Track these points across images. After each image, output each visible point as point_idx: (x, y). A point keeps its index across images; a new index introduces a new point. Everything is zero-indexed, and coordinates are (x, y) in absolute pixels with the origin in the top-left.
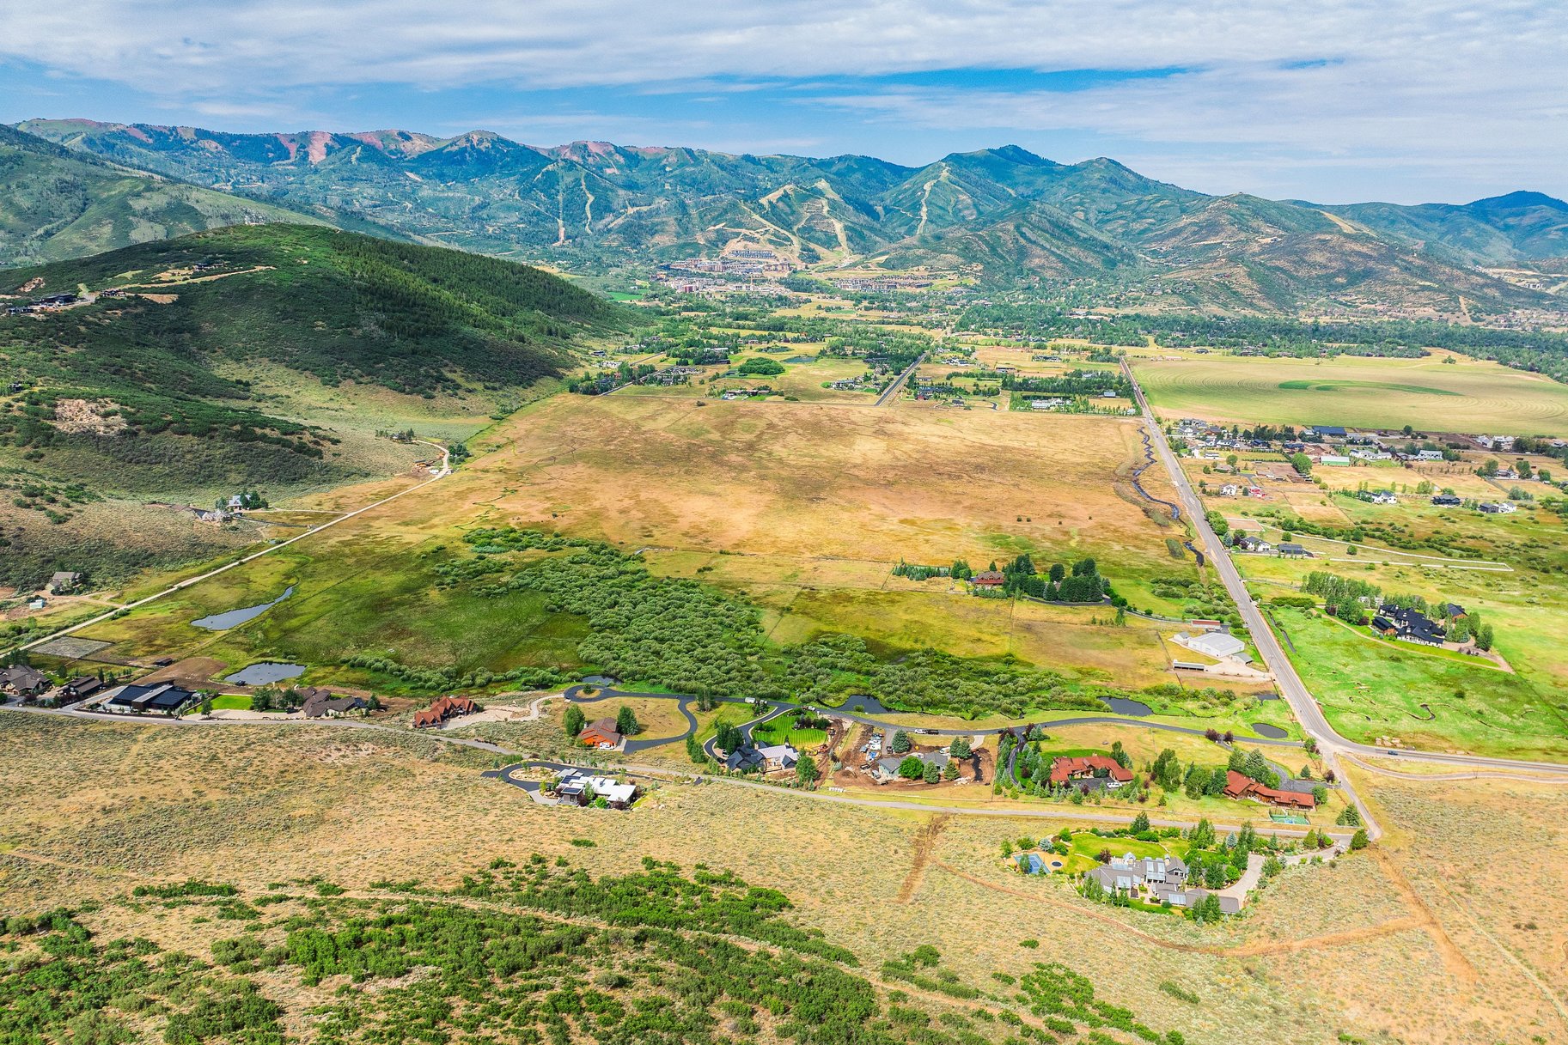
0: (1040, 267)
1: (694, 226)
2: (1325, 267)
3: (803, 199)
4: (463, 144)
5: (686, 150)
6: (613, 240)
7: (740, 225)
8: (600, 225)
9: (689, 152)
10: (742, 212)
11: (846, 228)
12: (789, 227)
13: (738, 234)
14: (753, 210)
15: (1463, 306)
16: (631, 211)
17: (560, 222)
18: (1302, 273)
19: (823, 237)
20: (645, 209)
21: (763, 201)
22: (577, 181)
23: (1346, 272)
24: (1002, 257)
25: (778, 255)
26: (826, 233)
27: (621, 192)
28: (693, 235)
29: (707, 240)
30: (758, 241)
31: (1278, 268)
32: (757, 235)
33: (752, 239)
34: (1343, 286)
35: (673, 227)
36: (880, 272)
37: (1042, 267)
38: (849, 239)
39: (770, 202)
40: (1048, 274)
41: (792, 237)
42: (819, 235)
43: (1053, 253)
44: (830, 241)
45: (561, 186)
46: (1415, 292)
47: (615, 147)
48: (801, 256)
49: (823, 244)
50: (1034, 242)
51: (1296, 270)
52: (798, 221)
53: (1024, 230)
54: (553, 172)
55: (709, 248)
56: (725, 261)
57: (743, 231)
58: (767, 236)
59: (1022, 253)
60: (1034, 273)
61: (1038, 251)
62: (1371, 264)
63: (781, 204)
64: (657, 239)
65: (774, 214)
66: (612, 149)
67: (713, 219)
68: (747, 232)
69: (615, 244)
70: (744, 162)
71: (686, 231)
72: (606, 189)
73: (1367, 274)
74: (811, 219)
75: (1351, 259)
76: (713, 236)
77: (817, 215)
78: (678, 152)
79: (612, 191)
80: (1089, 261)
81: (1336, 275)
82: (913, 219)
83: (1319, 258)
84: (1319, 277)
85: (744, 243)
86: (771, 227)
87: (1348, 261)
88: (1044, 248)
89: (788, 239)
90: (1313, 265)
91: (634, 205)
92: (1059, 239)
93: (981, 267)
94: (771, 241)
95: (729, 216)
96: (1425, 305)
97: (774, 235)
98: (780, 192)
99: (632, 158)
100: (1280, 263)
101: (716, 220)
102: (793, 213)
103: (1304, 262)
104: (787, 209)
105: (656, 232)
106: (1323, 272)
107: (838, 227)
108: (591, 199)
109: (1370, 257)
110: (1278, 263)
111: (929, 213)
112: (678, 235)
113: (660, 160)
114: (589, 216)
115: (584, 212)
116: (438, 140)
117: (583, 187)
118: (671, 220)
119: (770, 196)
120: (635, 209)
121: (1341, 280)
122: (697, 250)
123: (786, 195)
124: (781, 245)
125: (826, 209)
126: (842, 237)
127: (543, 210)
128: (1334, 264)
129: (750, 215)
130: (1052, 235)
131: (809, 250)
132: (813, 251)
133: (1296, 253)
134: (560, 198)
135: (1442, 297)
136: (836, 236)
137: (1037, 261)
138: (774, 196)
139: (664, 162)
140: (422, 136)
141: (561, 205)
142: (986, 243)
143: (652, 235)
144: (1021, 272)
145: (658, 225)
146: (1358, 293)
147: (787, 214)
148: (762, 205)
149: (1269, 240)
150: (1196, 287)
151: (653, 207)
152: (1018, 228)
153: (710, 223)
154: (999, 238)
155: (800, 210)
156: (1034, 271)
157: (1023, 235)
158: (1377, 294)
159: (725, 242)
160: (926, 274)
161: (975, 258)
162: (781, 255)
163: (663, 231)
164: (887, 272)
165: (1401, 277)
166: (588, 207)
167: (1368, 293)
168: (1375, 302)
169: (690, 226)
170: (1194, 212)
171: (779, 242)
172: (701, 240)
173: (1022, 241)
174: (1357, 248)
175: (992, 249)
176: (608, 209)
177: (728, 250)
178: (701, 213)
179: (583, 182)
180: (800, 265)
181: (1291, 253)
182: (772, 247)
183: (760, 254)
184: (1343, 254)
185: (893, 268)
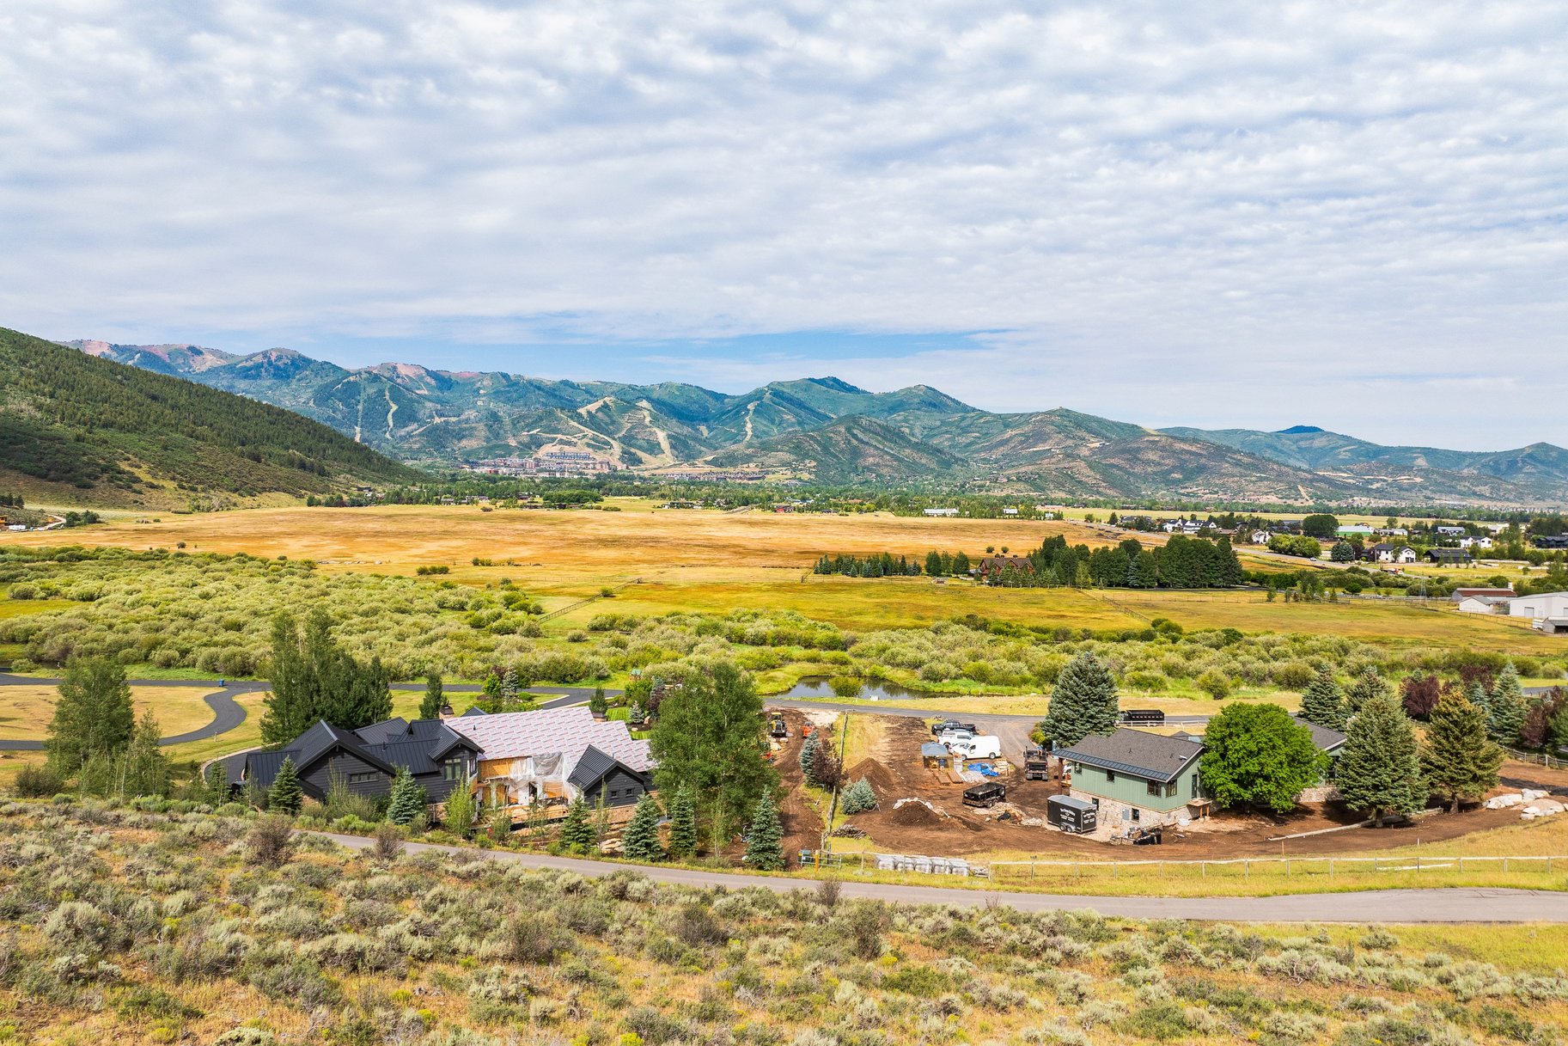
0: (875, 465)
1: (506, 432)
2: (1159, 464)
3: (624, 410)
4: (259, 359)
5: (502, 374)
6: (415, 443)
7: (556, 431)
8: (403, 432)
9: (505, 376)
10: (559, 420)
11: (669, 437)
12: (609, 434)
13: (554, 439)
14: (571, 417)
15: (1304, 494)
16: (437, 420)
17: (358, 429)
18: (1138, 470)
19: (646, 444)
20: (453, 419)
21: (582, 411)
22: (381, 393)
23: (1181, 468)
24: (836, 456)
25: (596, 457)
26: (648, 441)
27: (429, 404)
28: (506, 438)
29: (519, 443)
30: (575, 445)
31: (1113, 466)
32: (575, 440)
33: (569, 443)
34: (1180, 481)
35: (482, 432)
36: (707, 469)
37: (877, 465)
38: (673, 447)
39: (589, 412)
40: (884, 471)
41: (612, 442)
42: (641, 442)
43: (887, 453)
44: (654, 448)
45: (364, 396)
46: (1254, 482)
47: (427, 371)
48: (622, 459)
49: (645, 451)
50: (867, 443)
51: (1132, 467)
52: (619, 430)
53: (855, 431)
54: (355, 382)
55: (521, 450)
56: (538, 461)
57: (560, 436)
58: (585, 440)
59: (856, 453)
60: (870, 470)
61: (872, 451)
62: (1203, 461)
63: (600, 415)
64: (464, 443)
65: (592, 422)
66: (423, 372)
67: (527, 425)
68: (564, 437)
69: (417, 446)
70: (562, 386)
71: (497, 436)
72: (412, 401)
73: (1201, 469)
74: (633, 428)
75: (1183, 457)
76: (526, 440)
77: (641, 422)
78: (493, 376)
79: (418, 402)
80: (924, 461)
81: (1171, 471)
82: (737, 435)
83: (1152, 456)
84: (1155, 473)
85: (559, 447)
86: (590, 433)
87: (1180, 459)
88: (876, 448)
89: (608, 443)
90: (1148, 463)
91: (441, 416)
92: (890, 441)
93: (814, 464)
94: (589, 445)
95: (544, 422)
96: (1267, 494)
97: (593, 439)
98: (601, 403)
99: (444, 382)
100: (1115, 461)
101: (530, 426)
102: (613, 422)
103: (1138, 459)
104: (607, 419)
105: (464, 437)
106: (1158, 469)
107: (661, 436)
108: (394, 408)
109: (1201, 455)
110: (1112, 461)
111: (754, 429)
112: (488, 440)
113: (474, 383)
114: (391, 424)
115: (386, 420)
116: (233, 356)
117: (387, 398)
118: (481, 426)
119: (589, 407)
120: (443, 419)
121: (1177, 476)
122: (508, 451)
123: (606, 406)
124: (600, 448)
125: (648, 419)
126: (665, 445)
127: (339, 416)
128: (1167, 461)
129: (567, 423)
130: (884, 438)
131: (630, 453)
132: (634, 454)
133: (1129, 451)
134: (360, 407)
135: (1281, 486)
136: (659, 444)
137: (871, 460)
138: (593, 407)
139: (479, 385)
140: (214, 352)
141: (360, 414)
142: (819, 443)
143: (460, 440)
144: (855, 470)
145: (465, 430)
146: (1198, 485)
147: (606, 424)
148: (580, 415)
149: (1098, 445)
150: (1040, 476)
151: (463, 417)
152: (849, 430)
153: (523, 429)
154: (831, 438)
155: (622, 421)
156: (869, 469)
157: (855, 436)
158: (1216, 485)
159: (539, 446)
160: (757, 470)
161: (806, 456)
162: (599, 456)
163: (471, 436)
164: (715, 469)
165: (1237, 470)
166: (390, 416)
167: (1208, 485)
168: (1217, 493)
169: (502, 432)
170: (1018, 426)
171: (598, 446)
172: (513, 443)
173: (855, 442)
174: (1186, 447)
175: (825, 449)
176: (413, 418)
177: (542, 453)
178: (513, 420)
179: (387, 393)
180: (621, 467)
181: (1123, 451)
182: (591, 450)
183: (577, 456)
184: (1174, 452)
185: (721, 465)
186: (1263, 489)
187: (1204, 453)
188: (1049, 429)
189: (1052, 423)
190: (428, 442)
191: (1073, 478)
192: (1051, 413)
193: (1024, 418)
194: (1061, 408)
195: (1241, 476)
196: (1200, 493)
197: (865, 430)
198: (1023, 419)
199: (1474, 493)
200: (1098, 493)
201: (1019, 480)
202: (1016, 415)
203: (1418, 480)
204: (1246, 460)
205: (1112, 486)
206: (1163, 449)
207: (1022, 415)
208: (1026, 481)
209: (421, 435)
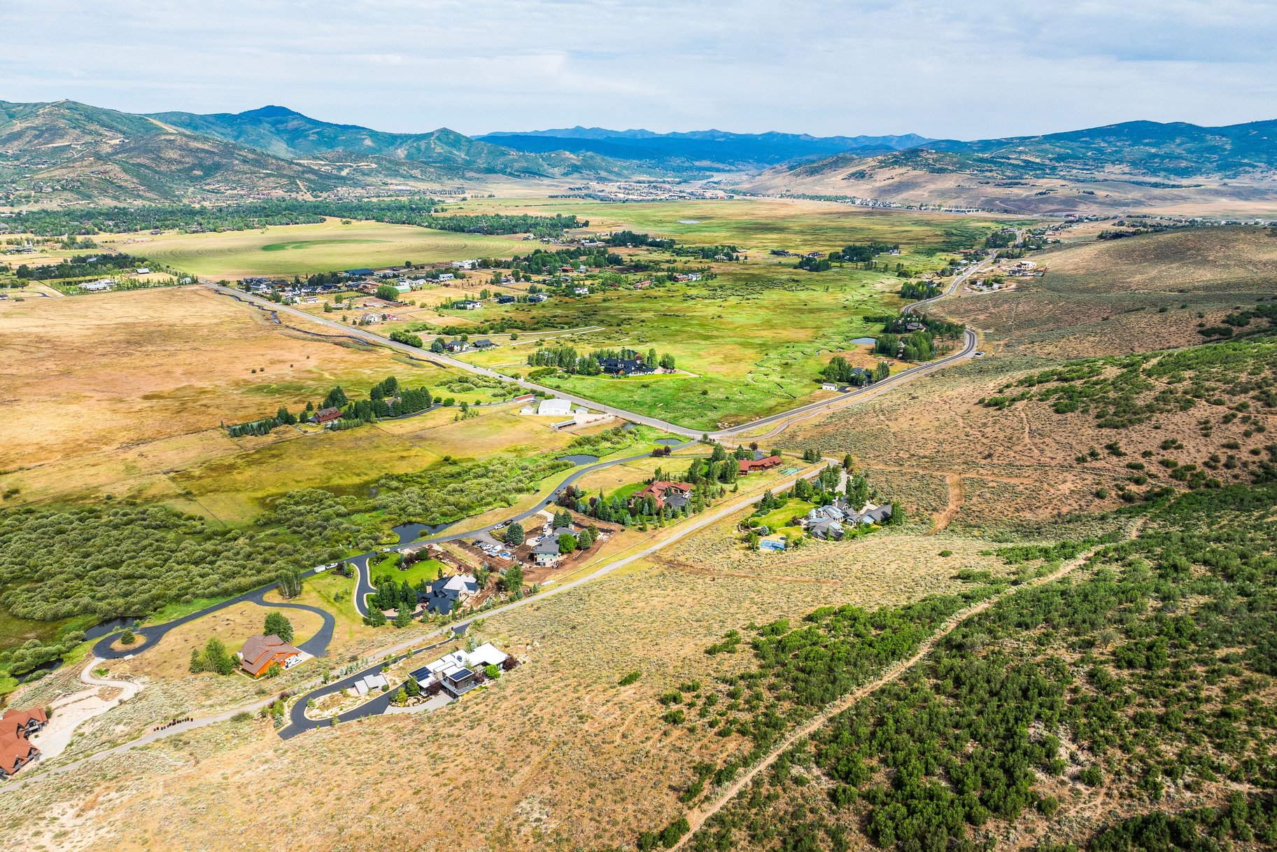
2: (180, 162)
15: (302, 188)
18: (163, 168)
23: (200, 166)
31: (140, 165)
34: (202, 177)
46: (263, 178)
51: (157, 166)
62: (217, 158)
73: (217, 167)
75: (200, 155)
81: (192, 168)
83: (172, 154)
84: (179, 171)
87: (197, 157)
90: (170, 161)
96: (274, 188)
100: (141, 160)
103: (161, 158)
106: (181, 167)
109: (213, 153)
110: (139, 161)
121: (198, 173)
128: (187, 160)
133: (149, 149)
135: (283, 181)
146: (218, 182)
149: (117, 141)
150: (81, 183)
158: (234, 182)
165: (246, 168)
167: (227, 181)
168: (235, 189)
170: (25, 117)
174: (200, 145)
181: (147, 151)
184: (191, 150)
186: (271, 184)
187: (216, 150)
188: (62, 123)
189: (63, 117)
191: (113, 183)
192: (58, 105)
193: (31, 110)
194: (68, 101)
195: (251, 173)
196: (222, 189)
198: (28, 110)
199: (411, 176)
200: (140, 196)
201: (64, 188)
202: (19, 105)
203: (374, 166)
204: (250, 156)
205: (150, 188)
206: (181, 148)
207: (26, 105)
208: (71, 190)
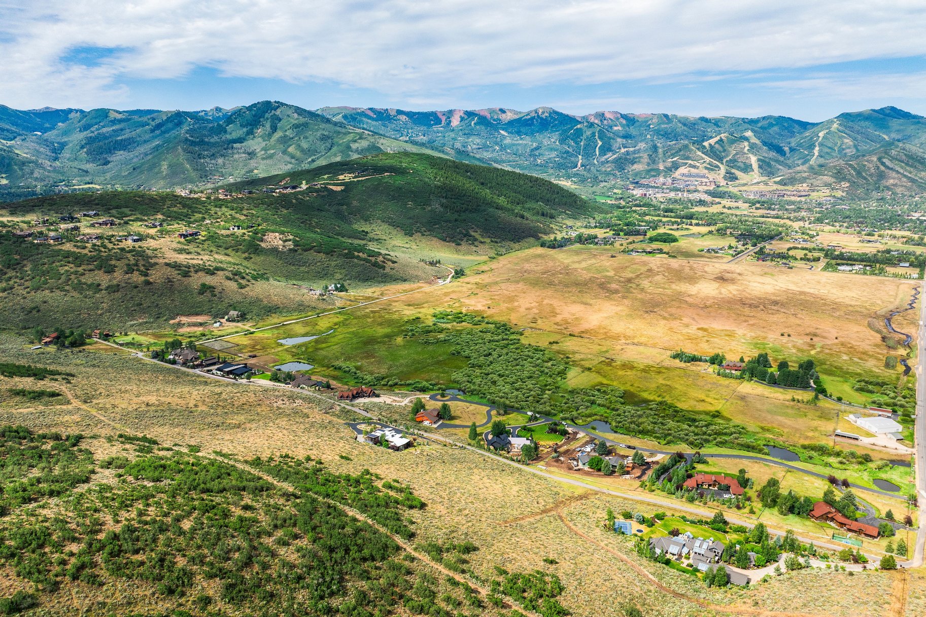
0: (893, 185)
1: (659, 159)
3: (732, 142)
4: (533, 114)
6: (608, 167)
7: (688, 158)
8: (603, 159)
9: (666, 116)
10: (691, 150)
11: (759, 160)
12: (720, 159)
13: (686, 163)
14: (698, 149)
16: (623, 150)
17: (580, 157)
19: (742, 166)
20: (632, 149)
21: (706, 144)
22: (593, 134)
24: (865, 179)
25: (709, 176)
26: (744, 164)
27: (619, 140)
28: (658, 164)
29: (665, 167)
30: (697, 168)
32: (698, 164)
33: (694, 167)
35: (646, 159)
37: (895, 185)
38: (760, 167)
39: (710, 145)
41: (721, 165)
42: (739, 165)
43: (905, 176)
44: (747, 168)
45: (585, 136)
47: (622, 114)
48: (725, 178)
49: (741, 171)
50: (892, 169)
52: (727, 156)
53: (884, 160)
54: (580, 129)
55: (666, 172)
56: (674, 180)
57: (690, 162)
58: (705, 165)
59: (881, 176)
61: (894, 175)
63: (717, 146)
64: (635, 166)
65: (712, 152)
66: (620, 115)
67: (672, 155)
68: (692, 163)
69: (609, 169)
71: (653, 162)
72: (610, 138)
74: (736, 154)
76: (669, 165)
77: (741, 152)
78: (660, 116)
79: (614, 139)
82: (808, 155)
85: (688, 169)
86: (708, 159)
88: (898, 172)
89: (717, 167)
91: (625, 147)
93: (848, 185)
94: (706, 168)
95: (682, 153)
97: (709, 164)
98: (718, 138)
99: (630, 121)
101: (673, 155)
102: (725, 151)
104: (721, 149)
105: (635, 162)
107: (754, 160)
108: (600, 143)
111: (820, 151)
112: (648, 164)
113: (647, 122)
114: (598, 153)
115: (595, 151)
116: (520, 113)
117: (597, 137)
118: (645, 156)
119: (710, 141)
120: (626, 149)
122: (658, 173)
123: (721, 140)
124: (712, 170)
125: (747, 148)
126: (755, 166)
127: (571, 150)
129: (695, 152)
130: (906, 164)
131: (730, 175)
132: (733, 174)
134: (582, 143)
136: (751, 165)
137: (891, 181)
138: (712, 141)
139: (650, 122)
141: (582, 148)
142: (854, 169)
143: (633, 164)
144: (878, 189)
145: (637, 158)
147: (720, 152)
148: (704, 146)
151: (637, 148)
152: (880, 159)
153: (669, 157)
154: (865, 166)
155: (730, 149)
156: (888, 188)
157: (883, 164)
159: (677, 168)
160: (808, 188)
161: (844, 179)
162: (711, 176)
163: (639, 162)
164: (780, 187)
166: (597, 149)
169: (657, 159)
171: (712, 168)
172: (661, 167)
173: (882, 168)
175: (859, 173)
176: (609, 149)
177: (677, 174)
178: (664, 151)
179: (597, 134)
180: (723, 183)
182: (707, 171)
183: (698, 176)
185: (785, 184)
190: (615, 167)
197: (893, 159)
209: (612, 162)
